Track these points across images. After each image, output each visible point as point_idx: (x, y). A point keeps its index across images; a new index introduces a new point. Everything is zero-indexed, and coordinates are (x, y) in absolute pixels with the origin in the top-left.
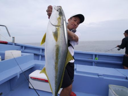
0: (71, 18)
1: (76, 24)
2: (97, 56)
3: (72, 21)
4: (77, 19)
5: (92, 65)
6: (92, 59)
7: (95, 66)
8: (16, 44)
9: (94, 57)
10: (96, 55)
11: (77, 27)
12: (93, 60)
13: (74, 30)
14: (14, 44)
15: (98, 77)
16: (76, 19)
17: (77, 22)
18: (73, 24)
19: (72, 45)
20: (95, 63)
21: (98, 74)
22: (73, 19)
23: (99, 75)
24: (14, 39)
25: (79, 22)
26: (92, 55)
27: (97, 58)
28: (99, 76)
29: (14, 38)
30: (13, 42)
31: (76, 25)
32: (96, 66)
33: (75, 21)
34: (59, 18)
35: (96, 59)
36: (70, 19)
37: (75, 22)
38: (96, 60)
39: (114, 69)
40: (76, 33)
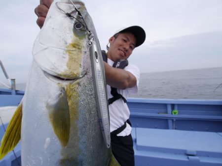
0: (116, 36)
1: (127, 47)
2: (176, 107)
3: (119, 41)
4: (129, 38)
5: (167, 127)
6: (166, 113)
7: (173, 129)
8: (18, 92)
9: (169, 108)
10: (173, 106)
11: (130, 54)
12: (169, 115)
13: (123, 60)
14: (14, 92)
15: (187, 160)
16: (127, 38)
17: (129, 43)
18: (121, 48)
19: (124, 96)
20: (173, 120)
21: (186, 151)
22: (121, 37)
23: (188, 153)
24: (14, 82)
25: (133, 44)
26: (165, 105)
27: (176, 111)
28: (190, 157)
29: (13, 80)
30: (12, 89)
31: (127, 51)
32: (175, 129)
33: (125, 41)
34: (74, 46)
35: (175, 113)
36: (114, 38)
37: (125, 44)
38: (174, 115)
39: (215, 133)
40: (128, 69)
